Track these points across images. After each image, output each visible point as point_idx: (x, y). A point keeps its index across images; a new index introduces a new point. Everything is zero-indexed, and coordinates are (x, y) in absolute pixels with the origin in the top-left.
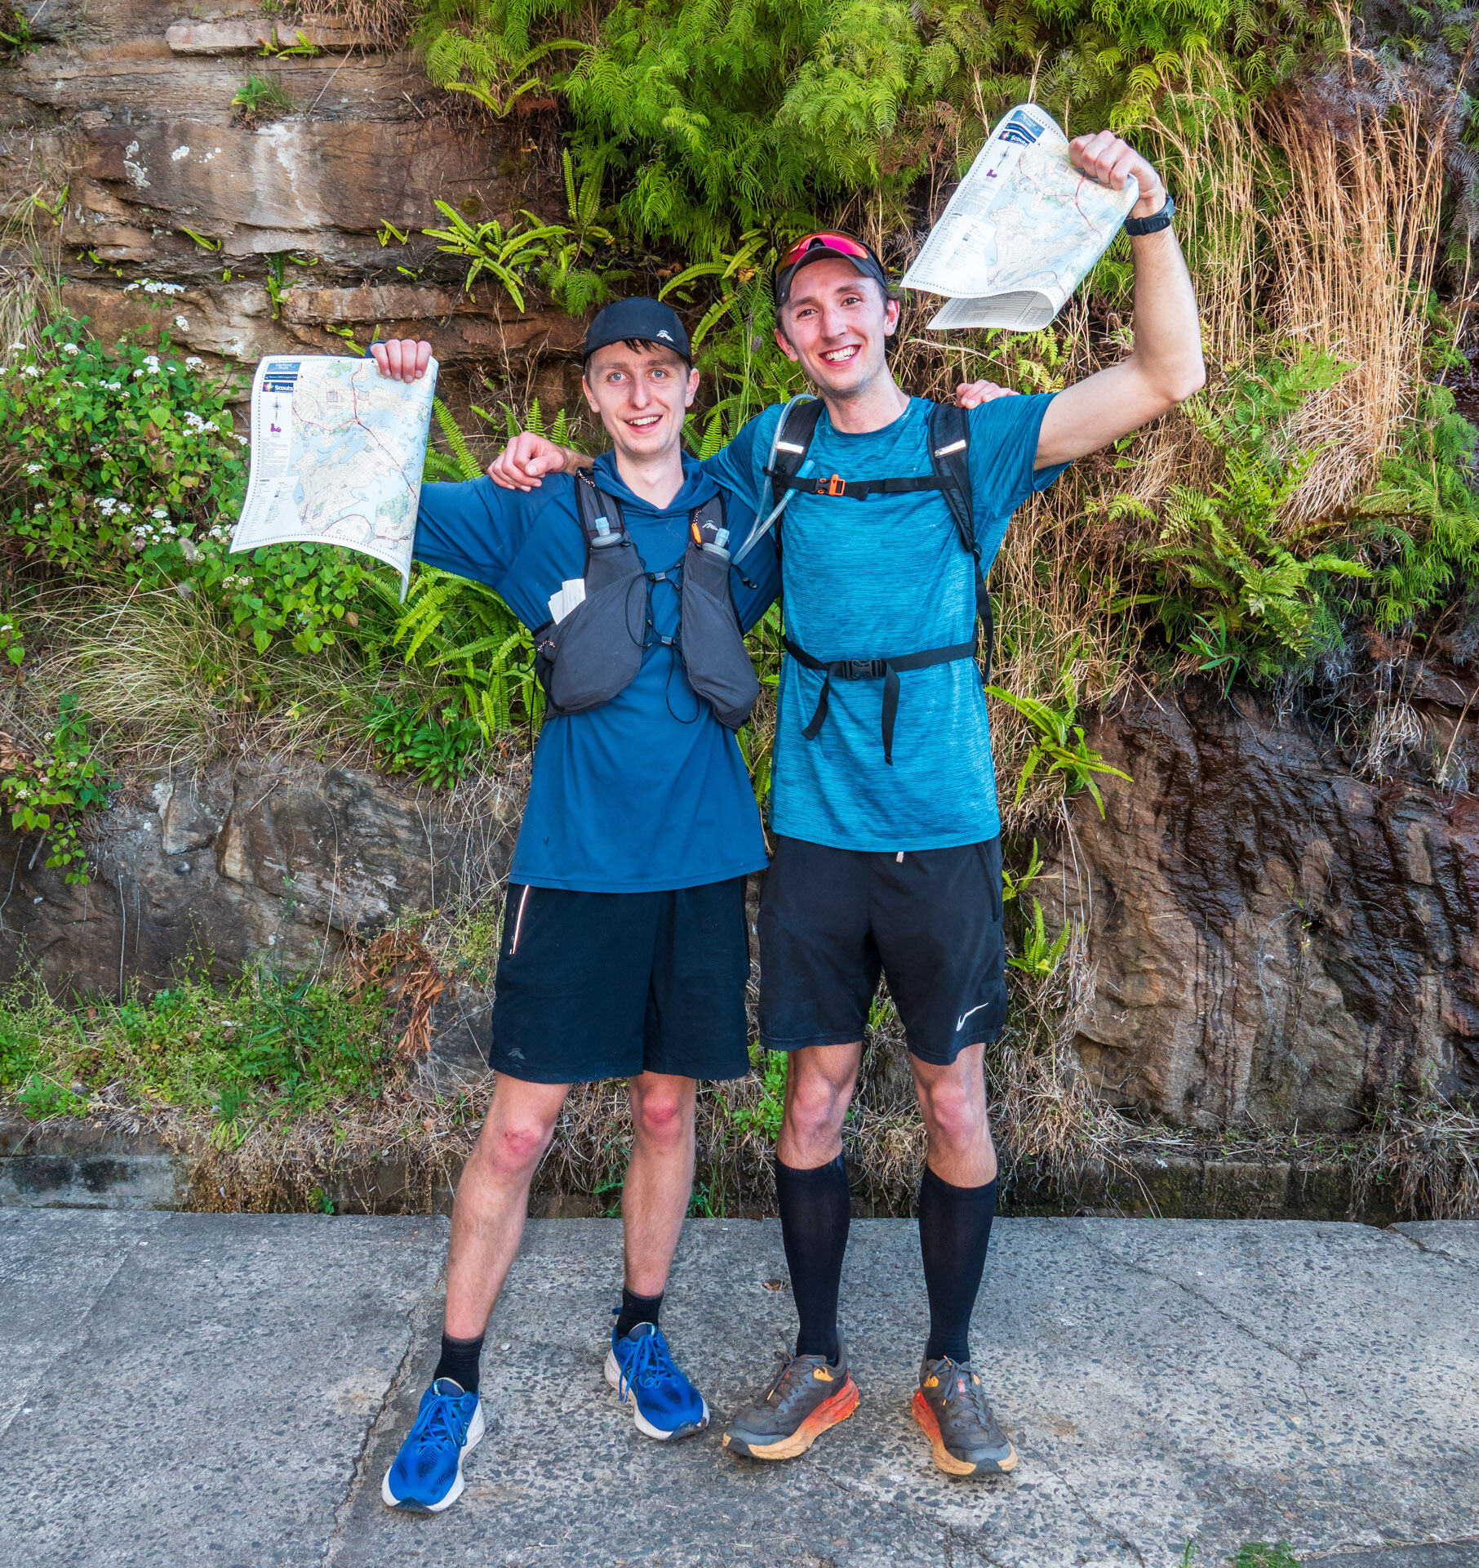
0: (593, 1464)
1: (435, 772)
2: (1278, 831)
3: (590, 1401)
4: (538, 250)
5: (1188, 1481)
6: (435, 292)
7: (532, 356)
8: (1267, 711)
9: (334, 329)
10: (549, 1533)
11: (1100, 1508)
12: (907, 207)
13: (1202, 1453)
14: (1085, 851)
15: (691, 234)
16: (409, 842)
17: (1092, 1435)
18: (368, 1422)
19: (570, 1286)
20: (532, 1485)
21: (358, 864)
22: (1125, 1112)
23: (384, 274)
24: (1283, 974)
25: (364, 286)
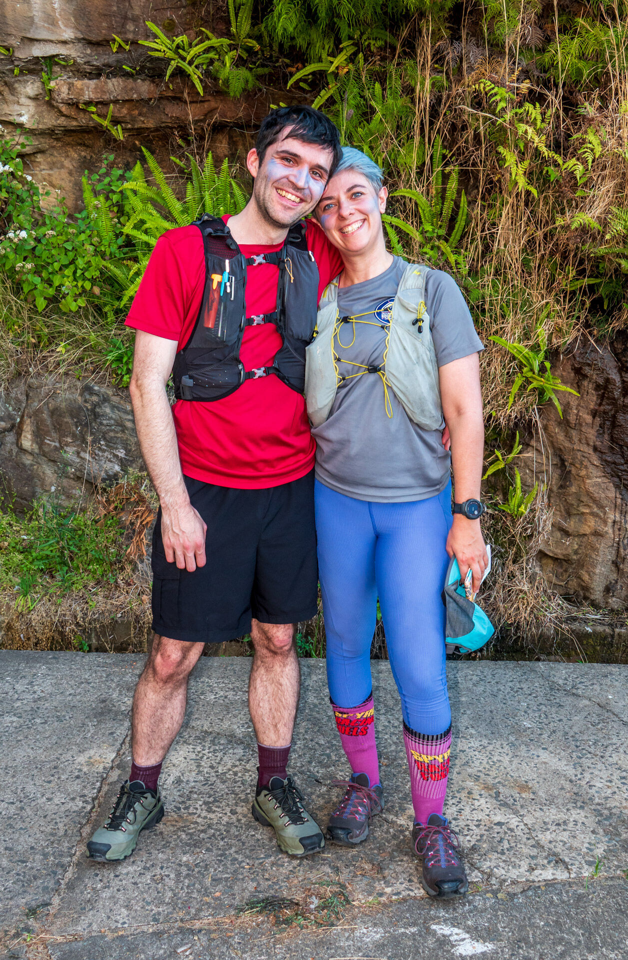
0: (236, 804)
3: (236, 766)
4: (212, 55)
5: (599, 822)
6: (147, 83)
7: (208, 125)
9: (84, 107)
10: (208, 845)
11: (544, 838)
12: (447, 25)
13: (608, 806)
14: (548, 439)
15: (309, 44)
17: (541, 793)
18: (102, 776)
19: (226, 697)
20: (199, 816)
21: (102, 443)
22: (567, 598)
23: (114, 71)
25: (102, 79)
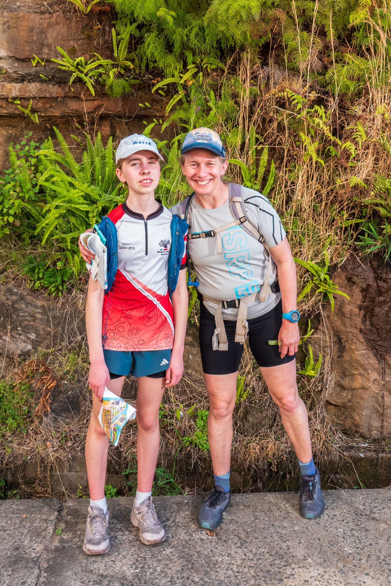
1: (53, 289)
4: (100, 70)
6: (56, 87)
7: (97, 115)
9: (12, 101)
12: (260, 56)
14: (330, 325)
15: (166, 66)
16: (41, 319)
21: (19, 329)
22: (345, 432)
23: (34, 78)
25: (25, 83)
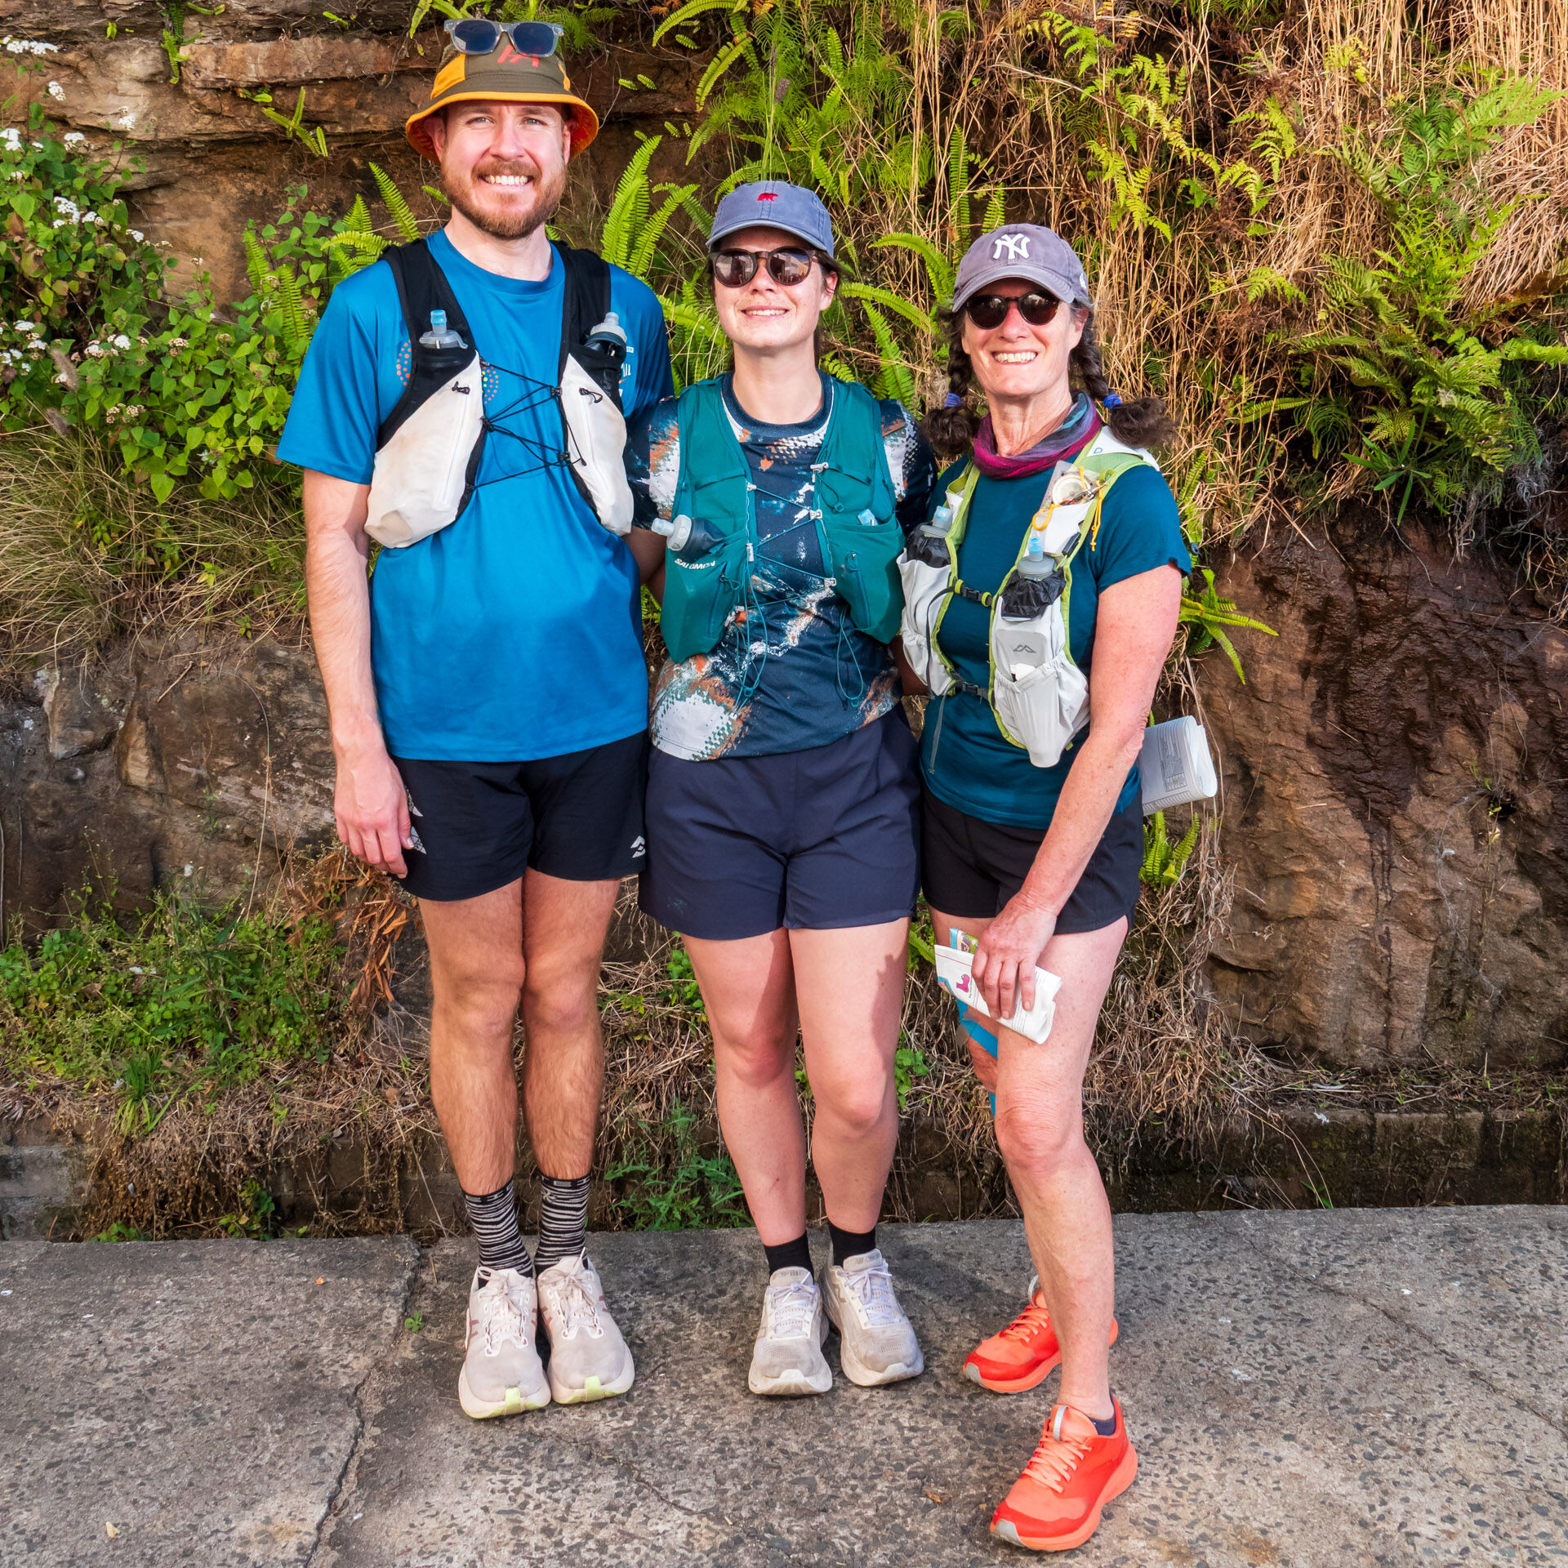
2: (1456, 694)
6: (373, 44)
8: (1439, 541)
9: (249, 94)
14: (1214, 725)
21: (296, 765)
22: (1271, 1050)
23: (308, 23)
24: (1468, 874)
25: (283, 39)
